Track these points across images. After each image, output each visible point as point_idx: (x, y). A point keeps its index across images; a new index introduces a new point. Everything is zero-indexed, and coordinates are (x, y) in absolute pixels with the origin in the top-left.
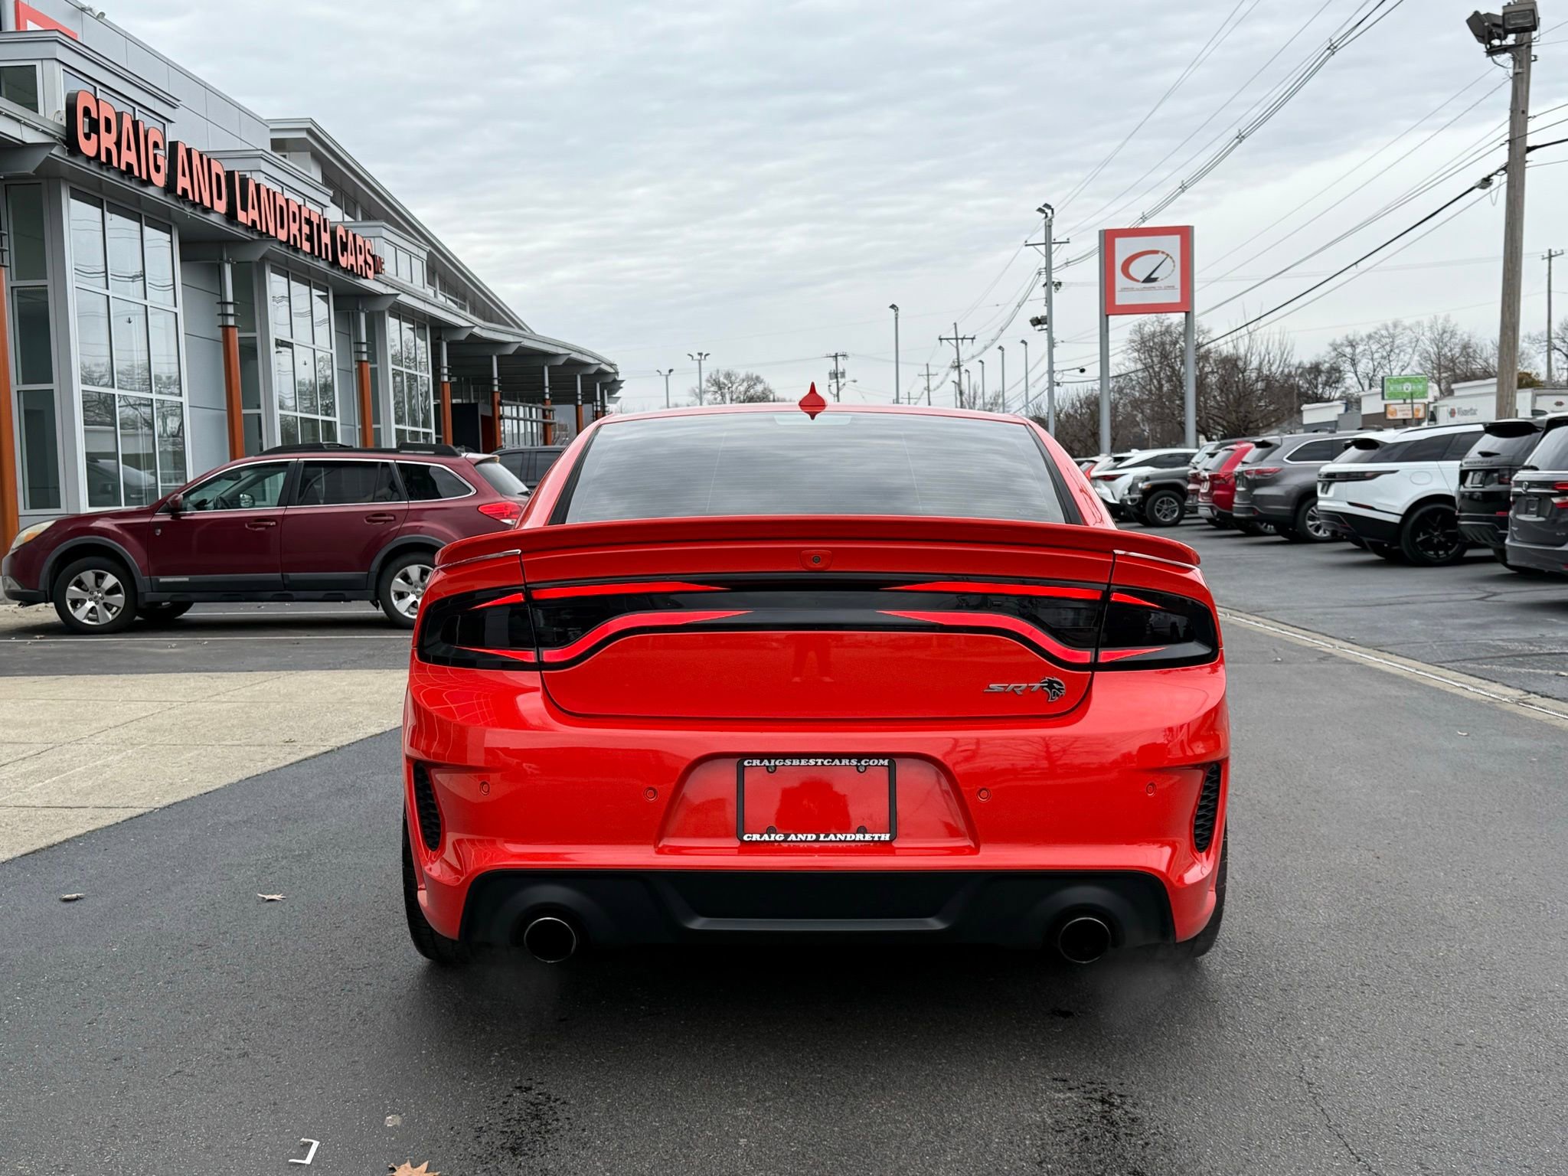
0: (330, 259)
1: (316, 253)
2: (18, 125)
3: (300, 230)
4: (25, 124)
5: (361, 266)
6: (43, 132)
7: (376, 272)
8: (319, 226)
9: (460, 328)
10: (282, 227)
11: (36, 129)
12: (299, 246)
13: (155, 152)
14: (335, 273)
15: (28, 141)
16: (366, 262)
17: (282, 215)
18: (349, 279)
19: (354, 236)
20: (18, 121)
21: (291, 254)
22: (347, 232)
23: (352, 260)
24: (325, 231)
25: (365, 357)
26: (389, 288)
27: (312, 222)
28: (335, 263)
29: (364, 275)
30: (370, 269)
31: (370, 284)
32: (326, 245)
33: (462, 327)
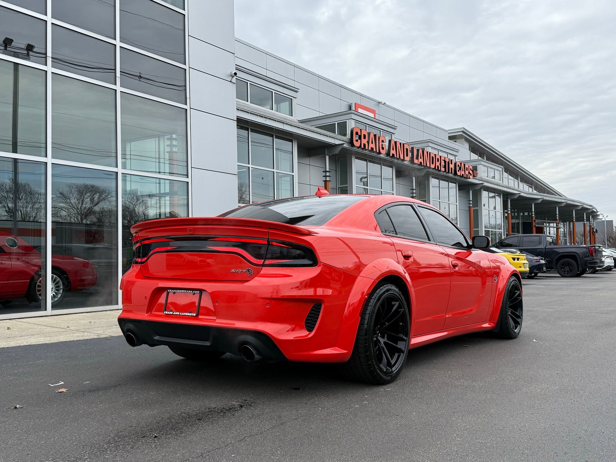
0: (453, 173)
1: (447, 171)
2: (334, 139)
3: (440, 164)
4: (336, 139)
5: (467, 175)
6: (342, 140)
7: (474, 176)
8: (448, 162)
9: (515, 194)
10: (433, 163)
11: (340, 140)
12: (439, 169)
13: (382, 143)
14: (456, 177)
15: (337, 144)
16: (469, 173)
17: (433, 159)
18: (463, 179)
19: (464, 165)
20: (334, 138)
21: (437, 172)
22: (461, 164)
23: (463, 173)
24: (451, 163)
25: (471, 205)
26: (480, 181)
27: (446, 161)
28: (455, 174)
29: (468, 177)
30: (471, 175)
31: (472, 180)
32: (452, 169)
33: (516, 194)
